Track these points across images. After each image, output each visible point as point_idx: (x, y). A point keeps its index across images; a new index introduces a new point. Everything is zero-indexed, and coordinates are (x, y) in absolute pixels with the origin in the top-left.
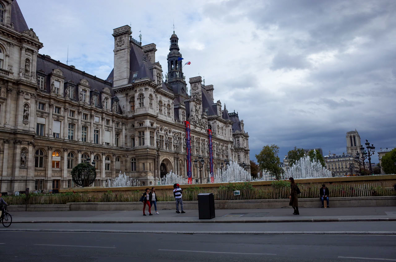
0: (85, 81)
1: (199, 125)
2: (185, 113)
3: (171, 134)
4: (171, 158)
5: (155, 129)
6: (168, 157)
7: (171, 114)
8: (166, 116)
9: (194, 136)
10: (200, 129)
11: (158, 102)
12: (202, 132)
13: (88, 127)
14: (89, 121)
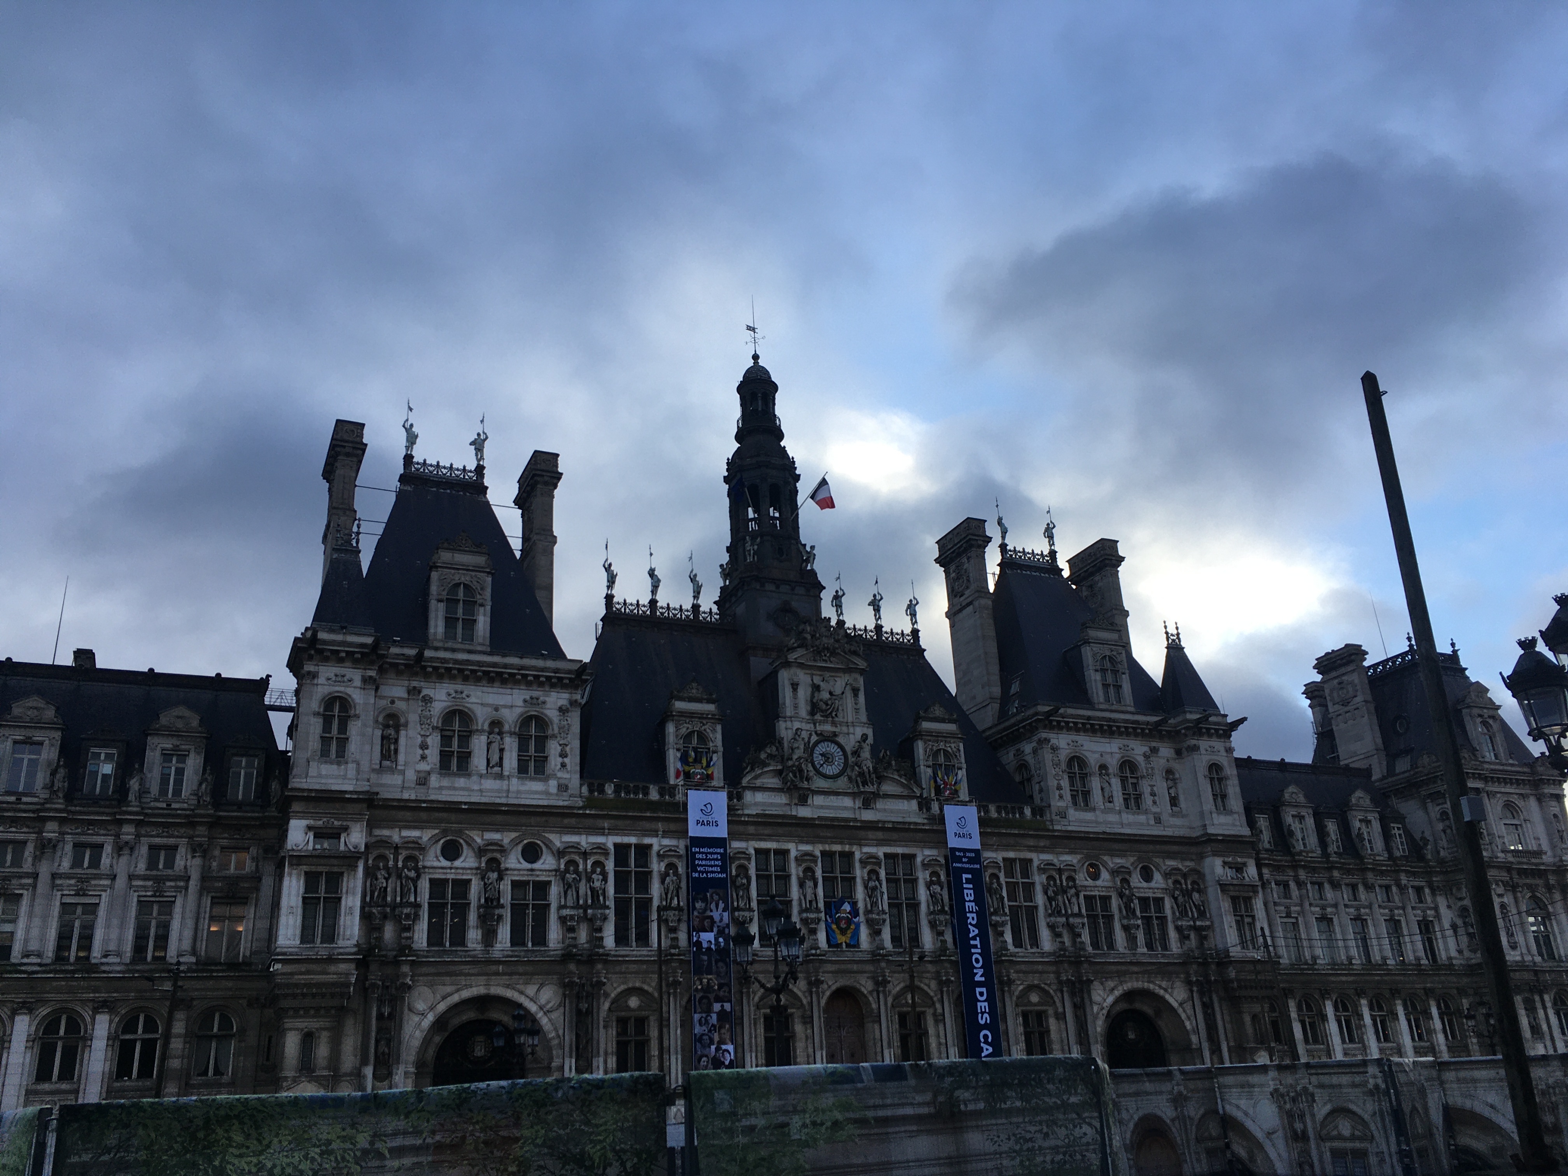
0: (35, 704)
1: (850, 778)
2: (717, 738)
3: (547, 862)
4: (531, 990)
5: (350, 859)
6: (508, 986)
7: (554, 761)
8: (500, 776)
9: (791, 846)
10: (859, 803)
11: (435, 722)
12: (868, 816)
13: (21, 895)
14: (27, 867)
